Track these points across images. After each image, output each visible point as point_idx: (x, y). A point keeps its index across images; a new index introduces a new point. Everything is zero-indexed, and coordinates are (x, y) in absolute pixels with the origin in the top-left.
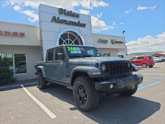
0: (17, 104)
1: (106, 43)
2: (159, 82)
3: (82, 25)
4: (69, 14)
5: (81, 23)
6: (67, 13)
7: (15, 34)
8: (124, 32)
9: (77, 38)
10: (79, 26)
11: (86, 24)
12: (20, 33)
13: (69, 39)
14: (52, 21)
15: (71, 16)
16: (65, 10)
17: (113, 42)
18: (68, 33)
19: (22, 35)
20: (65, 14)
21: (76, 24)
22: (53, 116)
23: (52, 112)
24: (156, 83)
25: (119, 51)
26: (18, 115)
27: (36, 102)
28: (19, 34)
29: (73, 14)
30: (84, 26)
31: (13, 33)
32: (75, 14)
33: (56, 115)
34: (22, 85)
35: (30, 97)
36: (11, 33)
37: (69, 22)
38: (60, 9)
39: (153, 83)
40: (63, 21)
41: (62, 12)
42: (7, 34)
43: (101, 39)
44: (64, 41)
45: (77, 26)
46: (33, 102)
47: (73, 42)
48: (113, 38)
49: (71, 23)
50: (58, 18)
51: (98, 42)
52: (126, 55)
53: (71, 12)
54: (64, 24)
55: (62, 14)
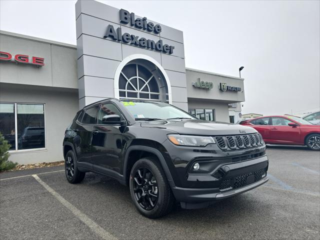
1: (209, 89)
3: (167, 49)
4: (140, 24)
5: (164, 44)
6: (136, 21)
8: (241, 69)
9: (154, 75)
10: (160, 51)
11: (174, 48)
12: (34, 58)
13: (138, 77)
15: (144, 29)
16: (133, 14)
17: (222, 88)
18: (137, 64)
19: (38, 62)
20: (131, 24)
21: (154, 47)
25: (231, 106)
29: (148, 25)
30: (170, 50)
31: (16, 56)
34: (35, 176)
37: (140, 40)
38: (121, 11)
41: (126, 18)
42: (3, 57)
44: (129, 81)
47: (147, 83)
49: (144, 43)
50: (119, 30)
52: (239, 116)
53: (145, 19)
54: (129, 43)
55: (126, 23)
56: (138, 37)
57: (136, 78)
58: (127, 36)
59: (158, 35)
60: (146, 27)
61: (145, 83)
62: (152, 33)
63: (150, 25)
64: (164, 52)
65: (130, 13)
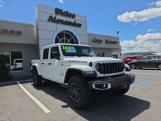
0: (14, 99)
1: (100, 43)
2: (149, 81)
3: (78, 25)
4: (65, 14)
5: (77, 23)
6: (63, 13)
7: (12, 32)
8: (118, 32)
9: (72, 37)
10: (75, 26)
11: (82, 24)
12: (17, 31)
13: (64, 38)
14: (49, 21)
15: (67, 16)
17: (107, 42)
18: (64, 32)
19: (19, 33)
20: (61, 14)
21: (72, 24)
22: (47, 111)
23: (47, 107)
24: (146, 82)
25: (113, 51)
26: (14, 109)
27: (32, 98)
28: (16, 33)
30: (80, 25)
31: (10, 31)
32: (71, 14)
33: (50, 110)
34: (18, 82)
35: (26, 94)
36: (9, 31)
37: (65, 22)
39: (143, 82)
40: (59, 21)
41: (58, 12)
42: (4, 32)
43: (96, 39)
44: (60, 40)
45: (73, 26)
46: (28, 98)
47: (69, 41)
48: (108, 39)
49: (67, 23)
50: (55, 18)
51: (93, 41)
52: (120, 55)
53: (67, 12)
54: (60, 23)
55: (59, 14)
56: (64, 20)
57: (64, 39)
58: (59, 20)
59: (74, 19)
60: (68, 15)
61: (68, 41)
62: (71, 18)
63: (70, 14)
64: (77, 26)
65: (60, 9)
